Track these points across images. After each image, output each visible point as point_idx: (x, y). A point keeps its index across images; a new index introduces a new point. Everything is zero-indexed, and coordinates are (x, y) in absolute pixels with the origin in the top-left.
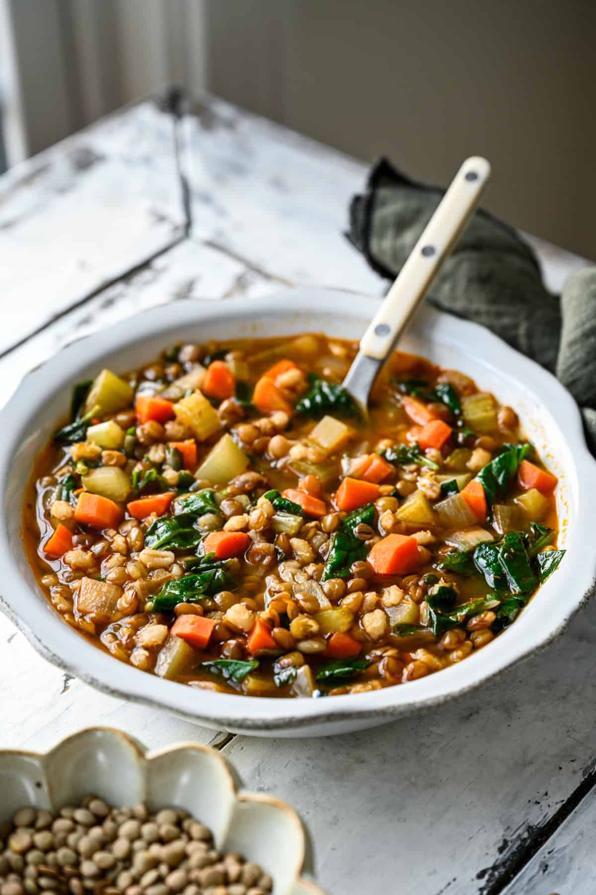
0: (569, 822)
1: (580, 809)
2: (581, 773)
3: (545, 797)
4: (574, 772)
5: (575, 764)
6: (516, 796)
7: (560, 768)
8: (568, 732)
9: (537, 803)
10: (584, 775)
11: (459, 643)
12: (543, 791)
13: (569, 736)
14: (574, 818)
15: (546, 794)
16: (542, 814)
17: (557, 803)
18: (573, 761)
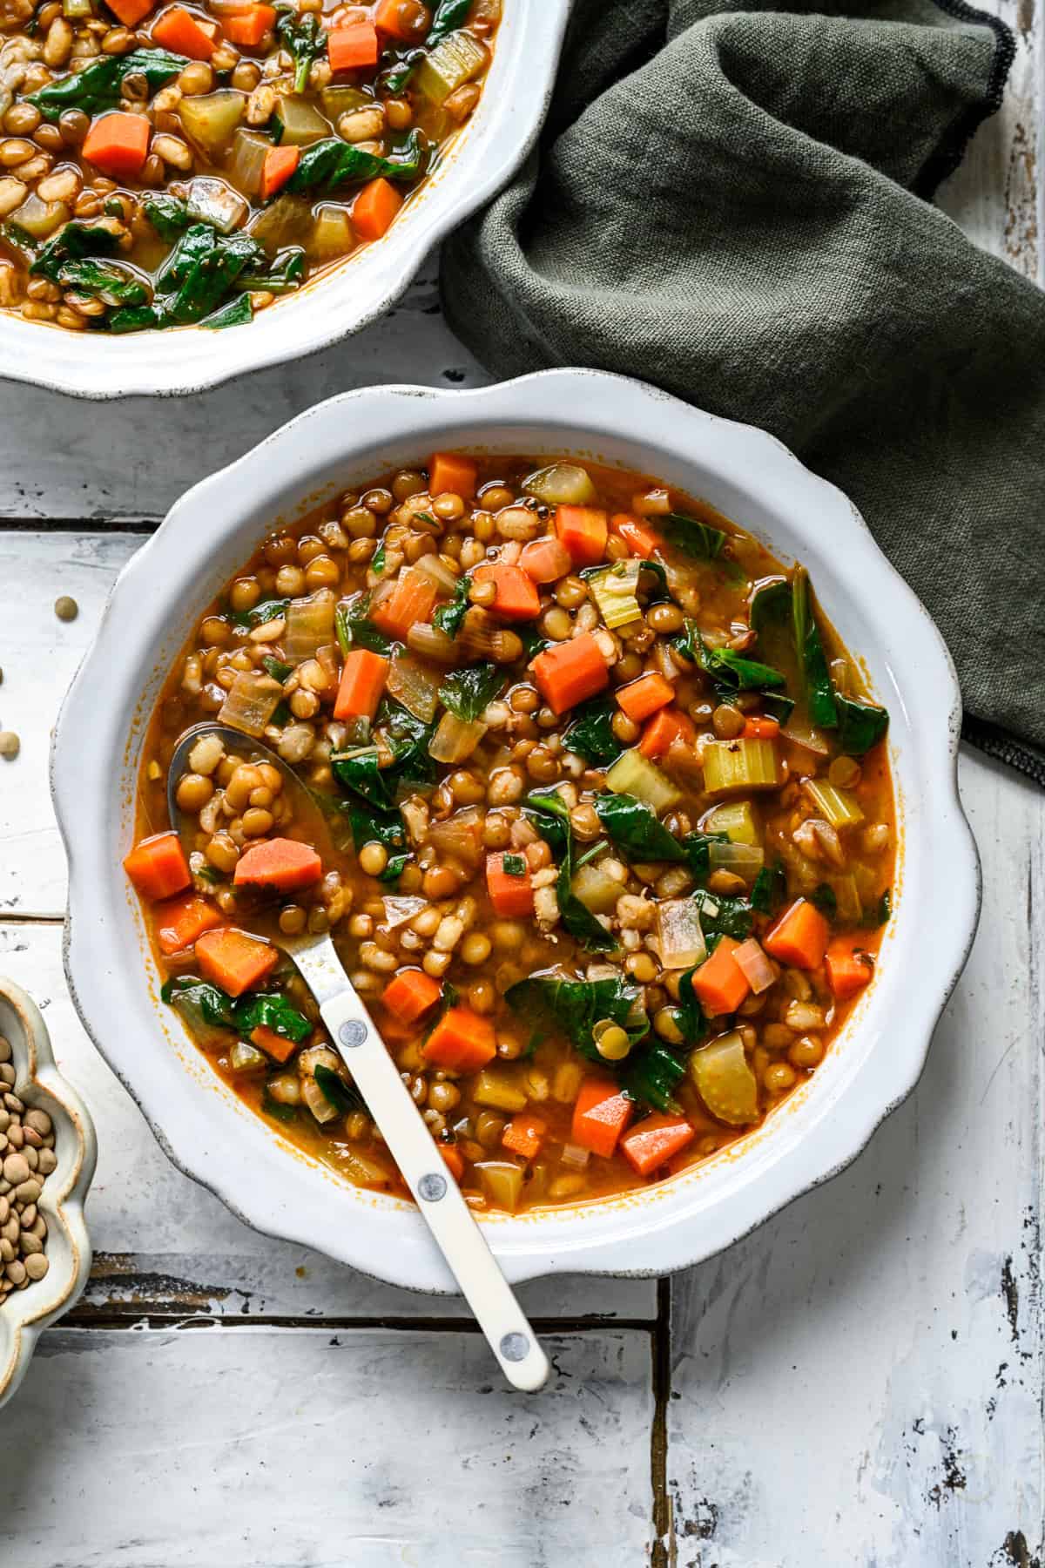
0: (20, 537)
1: (45, 538)
2: (94, 509)
3: (35, 495)
4: (90, 503)
5: (102, 497)
6: (16, 466)
7: (85, 487)
8: (141, 463)
9: (22, 492)
10: (94, 514)
11: (42, 300)
12: (40, 488)
13: (135, 468)
14: (29, 538)
15: (40, 494)
16: (11, 505)
17: (36, 511)
18: (104, 492)
